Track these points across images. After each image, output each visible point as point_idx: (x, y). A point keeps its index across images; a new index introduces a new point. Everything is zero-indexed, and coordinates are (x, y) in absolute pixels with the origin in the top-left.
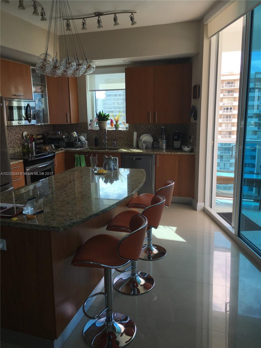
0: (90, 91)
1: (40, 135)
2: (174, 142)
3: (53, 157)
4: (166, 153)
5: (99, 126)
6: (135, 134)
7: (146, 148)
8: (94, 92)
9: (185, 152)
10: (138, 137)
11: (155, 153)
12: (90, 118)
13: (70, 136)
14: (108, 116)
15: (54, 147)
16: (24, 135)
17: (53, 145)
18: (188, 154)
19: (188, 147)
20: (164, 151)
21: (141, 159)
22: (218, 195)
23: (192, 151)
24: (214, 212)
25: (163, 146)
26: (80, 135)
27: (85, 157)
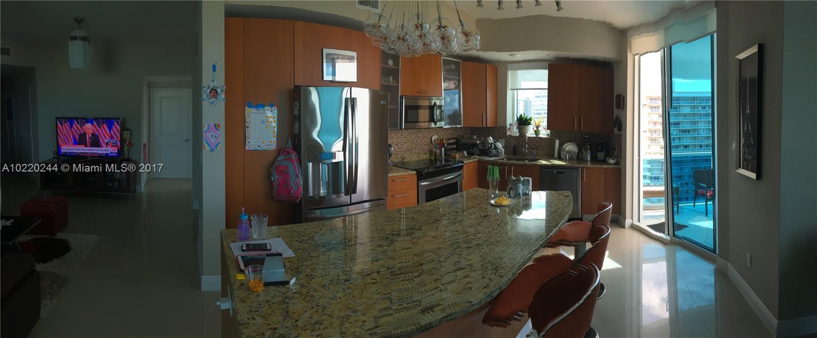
0: (511, 89)
1: (453, 139)
2: (598, 153)
3: (461, 167)
4: (592, 166)
5: (519, 132)
6: (557, 142)
7: (570, 159)
8: (516, 91)
9: (610, 164)
10: (561, 145)
11: (582, 166)
12: (509, 120)
13: (484, 143)
14: (530, 119)
15: (466, 154)
16: (433, 140)
17: (465, 152)
18: (614, 166)
19: (613, 159)
20: (589, 163)
21: (563, 173)
22: (646, 209)
23: (617, 163)
24: (644, 225)
25: (587, 158)
26: (498, 141)
27: (499, 169)
